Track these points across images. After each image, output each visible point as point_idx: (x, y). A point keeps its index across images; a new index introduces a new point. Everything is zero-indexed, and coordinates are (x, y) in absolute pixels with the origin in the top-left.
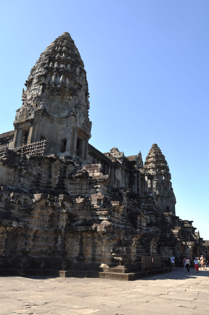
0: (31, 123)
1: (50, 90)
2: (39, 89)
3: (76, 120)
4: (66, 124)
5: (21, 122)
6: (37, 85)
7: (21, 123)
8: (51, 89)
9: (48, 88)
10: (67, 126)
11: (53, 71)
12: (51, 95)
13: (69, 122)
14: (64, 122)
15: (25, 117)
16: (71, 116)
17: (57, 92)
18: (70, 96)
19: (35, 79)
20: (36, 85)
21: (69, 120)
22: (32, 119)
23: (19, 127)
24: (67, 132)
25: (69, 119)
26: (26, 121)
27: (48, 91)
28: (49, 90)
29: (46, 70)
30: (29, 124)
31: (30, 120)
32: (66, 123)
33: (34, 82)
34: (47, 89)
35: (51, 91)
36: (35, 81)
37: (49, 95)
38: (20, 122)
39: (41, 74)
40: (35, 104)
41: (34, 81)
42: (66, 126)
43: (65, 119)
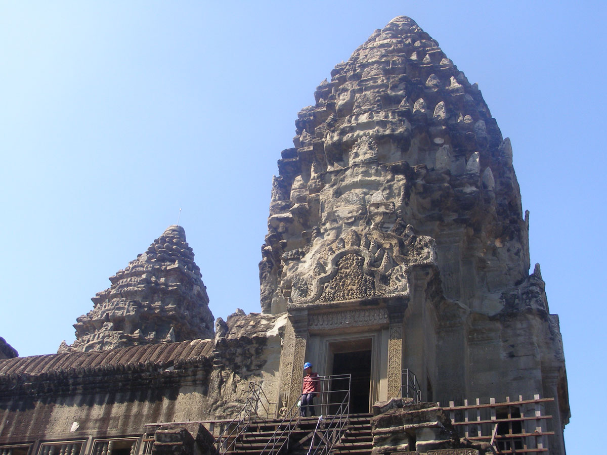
0: (390, 317)
1: (428, 200)
2: (390, 187)
3: (550, 336)
4: (502, 344)
5: (331, 306)
6: (377, 170)
7: (333, 310)
8: (437, 195)
9: (421, 190)
10: (511, 356)
11: (433, 129)
12: (431, 218)
13: (521, 339)
14: (492, 334)
15: (354, 288)
16: (530, 316)
17: (456, 211)
18: (496, 238)
19: (364, 148)
20: (373, 171)
21: (518, 332)
22: (400, 299)
23: (315, 328)
24: (515, 379)
25: (519, 325)
26: (364, 303)
27: (421, 200)
28: (424, 198)
29: (406, 122)
30: (380, 318)
31: (386, 300)
32: (505, 341)
33: (357, 155)
34: (420, 194)
35: (435, 204)
36: (365, 153)
37: (421, 216)
38: (329, 303)
39: (388, 132)
40: (394, 242)
41: (361, 152)
42: (503, 355)
43: (498, 325)
